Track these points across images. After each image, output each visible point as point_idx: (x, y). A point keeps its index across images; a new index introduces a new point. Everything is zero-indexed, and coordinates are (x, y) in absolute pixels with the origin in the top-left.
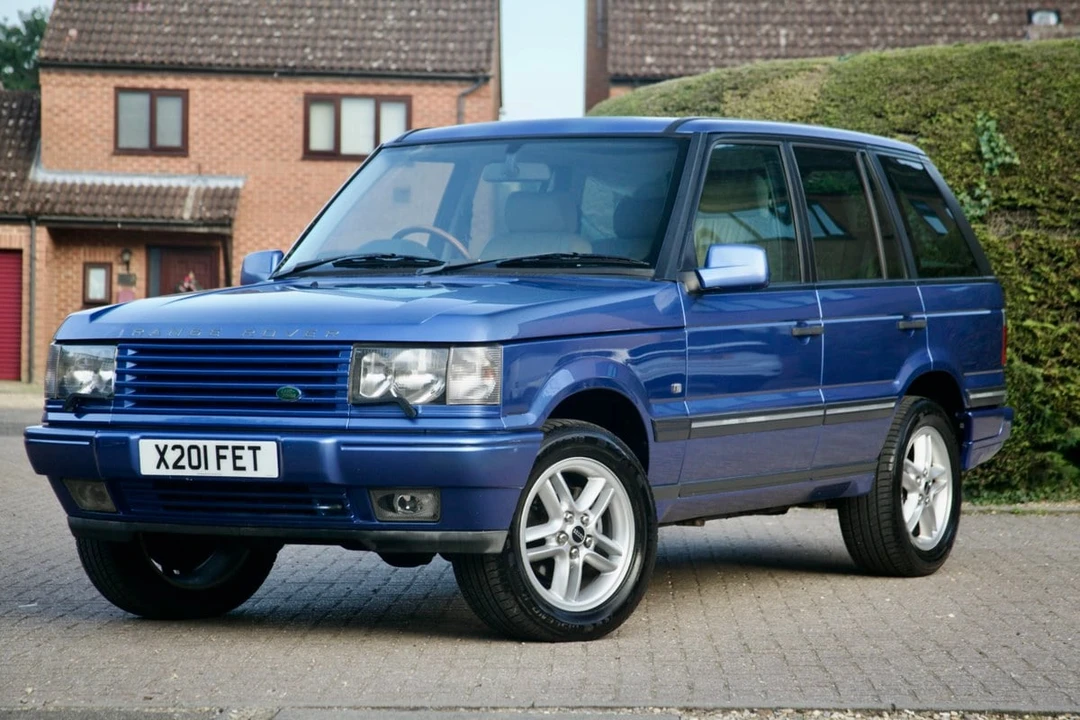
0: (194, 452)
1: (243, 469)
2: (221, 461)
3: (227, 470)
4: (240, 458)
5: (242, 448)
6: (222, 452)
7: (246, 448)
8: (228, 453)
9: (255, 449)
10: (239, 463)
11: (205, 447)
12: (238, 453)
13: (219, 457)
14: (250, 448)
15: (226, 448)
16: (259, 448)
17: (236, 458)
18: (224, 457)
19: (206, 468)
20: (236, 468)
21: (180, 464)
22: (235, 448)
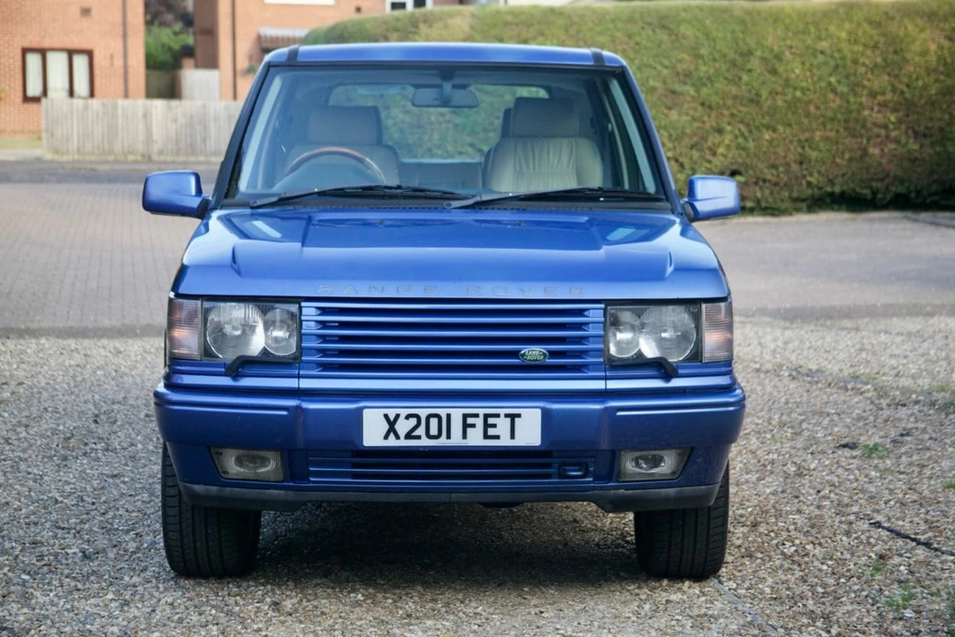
0: (434, 422)
1: (497, 437)
2: (469, 430)
3: (475, 439)
4: (494, 426)
5: (497, 416)
6: (470, 421)
7: (502, 416)
8: (479, 422)
9: (513, 417)
10: (491, 431)
11: (449, 416)
12: (491, 421)
13: (466, 426)
14: (506, 416)
15: (477, 416)
16: (519, 416)
17: (487, 426)
18: (473, 426)
19: (449, 437)
20: (486, 436)
21: (416, 433)
22: (486, 416)
